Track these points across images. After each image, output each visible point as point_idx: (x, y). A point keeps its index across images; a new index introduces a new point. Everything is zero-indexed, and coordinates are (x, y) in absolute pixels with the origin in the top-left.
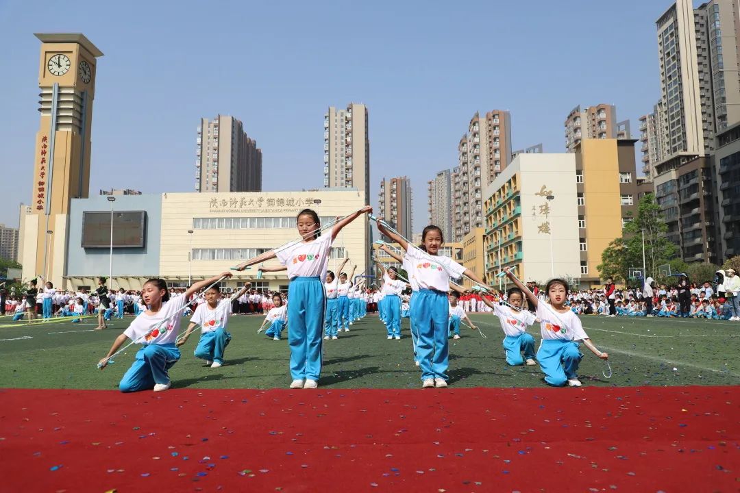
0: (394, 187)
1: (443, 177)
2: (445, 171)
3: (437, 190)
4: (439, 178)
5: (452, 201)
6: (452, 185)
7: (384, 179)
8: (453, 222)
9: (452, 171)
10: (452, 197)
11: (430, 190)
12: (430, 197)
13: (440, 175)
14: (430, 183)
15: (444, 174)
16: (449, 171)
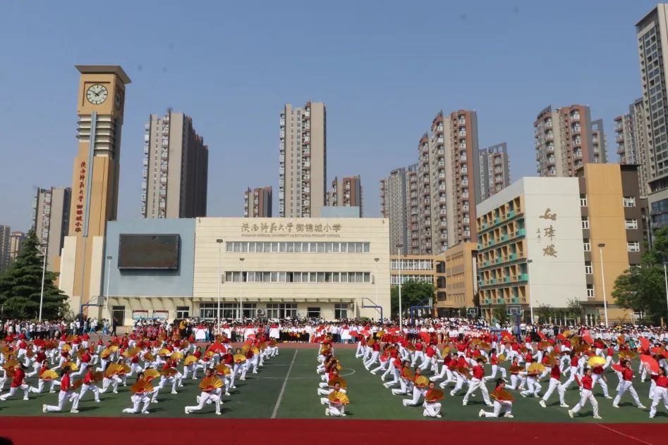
0: (348, 187)
1: (397, 176)
2: (400, 170)
3: (391, 190)
4: (393, 177)
5: (407, 202)
6: (408, 184)
7: (336, 178)
8: (409, 224)
9: (407, 169)
10: (408, 198)
11: (383, 189)
12: (383, 197)
13: (394, 173)
14: (383, 182)
15: (399, 172)
16: (402, 171)
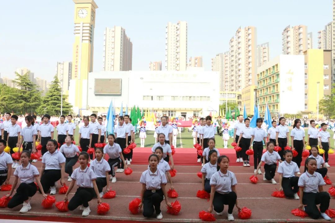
0: (197, 61)
2: (221, 54)
3: (216, 63)
4: (217, 57)
5: (224, 69)
6: (224, 60)
7: (191, 57)
8: (224, 79)
9: (223, 54)
10: (224, 67)
11: (213, 63)
13: (218, 55)
14: (212, 59)
16: (222, 54)
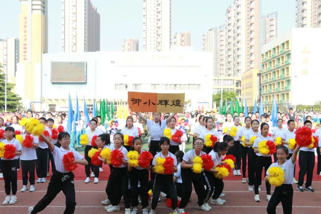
0: (183, 38)
1: (213, 31)
2: (214, 28)
3: (208, 40)
4: (210, 32)
5: (218, 48)
6: (218, 37)
7: (176, 33)
8: (219, 61)
9: (218, 28)
10: (218, 45)
11: (204, 40)
12: (204, 44)
13: (211, 30)
14: (204, 35)
15: (213, 30)
16: (216, 28)
